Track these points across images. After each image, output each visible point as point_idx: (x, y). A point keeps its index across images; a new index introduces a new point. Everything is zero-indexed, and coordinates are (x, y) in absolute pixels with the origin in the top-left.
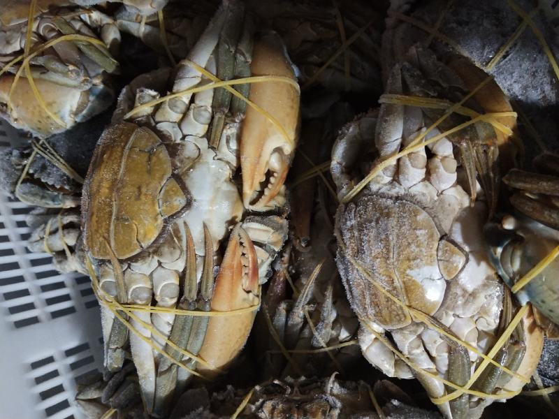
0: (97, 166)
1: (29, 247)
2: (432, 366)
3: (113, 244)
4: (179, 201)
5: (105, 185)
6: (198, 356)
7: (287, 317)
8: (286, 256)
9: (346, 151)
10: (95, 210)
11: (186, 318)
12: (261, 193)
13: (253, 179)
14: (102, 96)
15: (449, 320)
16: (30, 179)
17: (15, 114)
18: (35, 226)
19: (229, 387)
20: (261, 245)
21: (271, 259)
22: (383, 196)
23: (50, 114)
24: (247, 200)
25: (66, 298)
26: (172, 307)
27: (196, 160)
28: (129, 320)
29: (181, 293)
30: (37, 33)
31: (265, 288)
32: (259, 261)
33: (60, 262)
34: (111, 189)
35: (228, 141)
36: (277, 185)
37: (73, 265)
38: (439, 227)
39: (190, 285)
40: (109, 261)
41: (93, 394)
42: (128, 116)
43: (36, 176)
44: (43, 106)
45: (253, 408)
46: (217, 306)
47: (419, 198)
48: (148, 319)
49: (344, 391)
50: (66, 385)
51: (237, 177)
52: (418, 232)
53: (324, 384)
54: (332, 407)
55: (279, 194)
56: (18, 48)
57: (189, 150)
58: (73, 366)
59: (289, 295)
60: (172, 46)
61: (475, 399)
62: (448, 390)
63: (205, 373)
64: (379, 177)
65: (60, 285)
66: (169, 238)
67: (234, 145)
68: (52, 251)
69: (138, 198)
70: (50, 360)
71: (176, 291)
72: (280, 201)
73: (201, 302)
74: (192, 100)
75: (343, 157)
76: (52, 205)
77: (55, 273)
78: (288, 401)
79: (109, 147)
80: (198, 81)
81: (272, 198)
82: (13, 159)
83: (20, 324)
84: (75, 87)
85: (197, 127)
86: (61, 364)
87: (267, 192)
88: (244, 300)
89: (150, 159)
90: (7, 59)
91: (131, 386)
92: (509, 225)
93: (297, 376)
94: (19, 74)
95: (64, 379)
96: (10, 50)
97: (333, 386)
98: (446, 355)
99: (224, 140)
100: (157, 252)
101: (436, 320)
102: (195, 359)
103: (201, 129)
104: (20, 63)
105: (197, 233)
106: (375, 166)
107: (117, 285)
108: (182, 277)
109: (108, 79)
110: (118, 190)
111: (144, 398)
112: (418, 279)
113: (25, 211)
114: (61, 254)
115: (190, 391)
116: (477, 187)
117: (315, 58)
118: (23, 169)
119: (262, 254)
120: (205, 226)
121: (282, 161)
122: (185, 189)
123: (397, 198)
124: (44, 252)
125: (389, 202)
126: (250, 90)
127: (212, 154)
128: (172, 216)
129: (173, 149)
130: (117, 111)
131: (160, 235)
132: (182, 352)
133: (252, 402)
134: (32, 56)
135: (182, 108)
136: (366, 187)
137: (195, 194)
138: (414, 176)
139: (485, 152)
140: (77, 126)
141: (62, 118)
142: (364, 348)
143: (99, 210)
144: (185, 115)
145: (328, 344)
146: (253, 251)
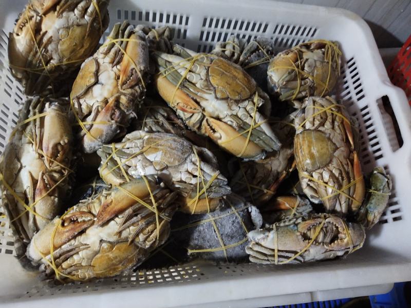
0: (244, 75)
1: (233, 36)
2: (126, 147)
3: (216, 68)
4: (219, 95)
5: (237, 74)
6: (165, 77)
7: (161, 114)
8: (182, 126)
9: (208, 155)
10: (230, 67)
11: (180, 79)
12: (209, 125)
13: (216, 124)
14: (272, 89)
15: (139, 157)
16: (257, 49)
17: (282, 56)
18: (240, 42)
19: (150, 81)
20: (191, 117)
21: (184, 119)
22: (189, 155)
23: (274, 68)
24: (209, 118)
25: (207, 39)
26: (186, 76)
27: (230, 108)
28: (189, 60)
29: (189, 81)
30: (307, 78)
31: (175, 113)
32: (186, 113)
33: (221, 44)
34: (234, 76)
35: (231, 121)
36: (209, 133)
37: (217, 49)
38: (171, 167)
39: (190, 85)
40: (211, 63)
41: (166, 33)
42: (257, 93)
43: (257, 52)
44: (278, 67)
45: (140, 86)
46: (179, 91)
47: (182, 165)
48: (186, 66)
49: (130, 117)
50: (174, 25)
51: (218, 119)
52: (172, 159)
53: (135, 113)
54: (128, 111)
55: (206, 132)
56: (305, 68)
57: (234, 107)
58: (179, 30)
59: (168, 119)
60: (279, 124)
61: (108, 156)
62: (116, 149)
63: (158, 76)
64: (195, 158)
65: (213, 39)
66: (209, 86)
67: (229, 123)
68: (227, 43)
69: (227, 83)
70: (187, 23)
71: (190, 80)
72: (203, 131)
73: (183, 86)
74: (251, 116)
75: (207, 153)
76: (244, 52)
77: (219, 40)
78: (136, 98)
79: (249, 81)
80: (257, 122)
81: (206, 128)
82: (269, 46)
83: (205, 20)
84: (278, 81)
85: (241, 113)
86: (183, 27)
87: (208, 127)
88: (176, 101)
89: (237, 92)
90: (303, 63)
91: (164, 49)
92: (162, 184)
93: (142, 105)
94: (294, 65)
95: (177, 25)
96: (306, 65)
97: (133, 115)
98: (128, 152)
99: (232, 120)
100: (206, 80)
101: (142, 153)
102: (165, 75)
103: (240, 115)
104: (298, 67)
105: (206, 96)
106: (200, 158)
107: (202, 62)
108: (194, 84)
109: (278, 94)
110: (233, 78)
111: (160, 52)
112: (158, 153)
113: (249, 41)
114: (224, 46)
115: (155, 69)
116: (177, 186)
117: (249, 171)
118: (263, 48)
119: (188, 115)
120: (207, 100)
121: (217, 138)
122: (222, 99)
123: (186, 159)
124: (229, 40)
125: (186, 156)
126: (244, 136)
127: (230, 114)
128: (215, 91)
129: (237, 102)
130: (261, 91)
131: (211, 84)
132: (170, 72)
133: (142, 86)
134: (297, 72)
135: (250, 112)
136: (194, 153)
137: (219, 102)
138: (190, 167)
139: (186, 193)
140: (267, 75)
141: (271, 71)
142: (140, 131)
143: (229, 68)
144: (248, 112)
145: (145, 123)
146: (191, 112)
